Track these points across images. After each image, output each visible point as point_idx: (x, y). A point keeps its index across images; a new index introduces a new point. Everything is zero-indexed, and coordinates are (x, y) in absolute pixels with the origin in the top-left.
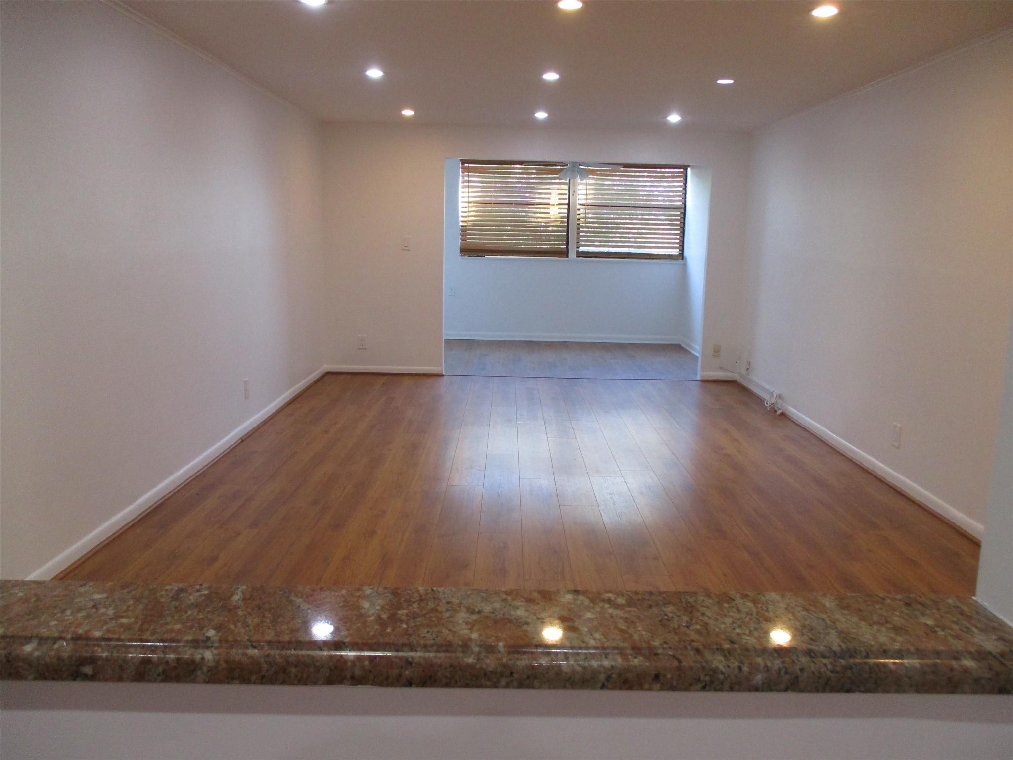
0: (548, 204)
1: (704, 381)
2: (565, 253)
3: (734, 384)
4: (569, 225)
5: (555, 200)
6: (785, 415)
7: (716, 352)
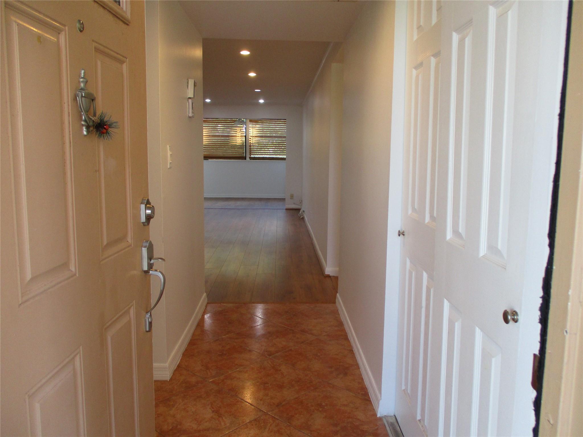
0: (236, 136)
1: (286, 209)
2: (245, 158)
3: (299, 210)
4: (246, 145)
5: (239, 134)
6: (303, 218)
7: (292, 197)
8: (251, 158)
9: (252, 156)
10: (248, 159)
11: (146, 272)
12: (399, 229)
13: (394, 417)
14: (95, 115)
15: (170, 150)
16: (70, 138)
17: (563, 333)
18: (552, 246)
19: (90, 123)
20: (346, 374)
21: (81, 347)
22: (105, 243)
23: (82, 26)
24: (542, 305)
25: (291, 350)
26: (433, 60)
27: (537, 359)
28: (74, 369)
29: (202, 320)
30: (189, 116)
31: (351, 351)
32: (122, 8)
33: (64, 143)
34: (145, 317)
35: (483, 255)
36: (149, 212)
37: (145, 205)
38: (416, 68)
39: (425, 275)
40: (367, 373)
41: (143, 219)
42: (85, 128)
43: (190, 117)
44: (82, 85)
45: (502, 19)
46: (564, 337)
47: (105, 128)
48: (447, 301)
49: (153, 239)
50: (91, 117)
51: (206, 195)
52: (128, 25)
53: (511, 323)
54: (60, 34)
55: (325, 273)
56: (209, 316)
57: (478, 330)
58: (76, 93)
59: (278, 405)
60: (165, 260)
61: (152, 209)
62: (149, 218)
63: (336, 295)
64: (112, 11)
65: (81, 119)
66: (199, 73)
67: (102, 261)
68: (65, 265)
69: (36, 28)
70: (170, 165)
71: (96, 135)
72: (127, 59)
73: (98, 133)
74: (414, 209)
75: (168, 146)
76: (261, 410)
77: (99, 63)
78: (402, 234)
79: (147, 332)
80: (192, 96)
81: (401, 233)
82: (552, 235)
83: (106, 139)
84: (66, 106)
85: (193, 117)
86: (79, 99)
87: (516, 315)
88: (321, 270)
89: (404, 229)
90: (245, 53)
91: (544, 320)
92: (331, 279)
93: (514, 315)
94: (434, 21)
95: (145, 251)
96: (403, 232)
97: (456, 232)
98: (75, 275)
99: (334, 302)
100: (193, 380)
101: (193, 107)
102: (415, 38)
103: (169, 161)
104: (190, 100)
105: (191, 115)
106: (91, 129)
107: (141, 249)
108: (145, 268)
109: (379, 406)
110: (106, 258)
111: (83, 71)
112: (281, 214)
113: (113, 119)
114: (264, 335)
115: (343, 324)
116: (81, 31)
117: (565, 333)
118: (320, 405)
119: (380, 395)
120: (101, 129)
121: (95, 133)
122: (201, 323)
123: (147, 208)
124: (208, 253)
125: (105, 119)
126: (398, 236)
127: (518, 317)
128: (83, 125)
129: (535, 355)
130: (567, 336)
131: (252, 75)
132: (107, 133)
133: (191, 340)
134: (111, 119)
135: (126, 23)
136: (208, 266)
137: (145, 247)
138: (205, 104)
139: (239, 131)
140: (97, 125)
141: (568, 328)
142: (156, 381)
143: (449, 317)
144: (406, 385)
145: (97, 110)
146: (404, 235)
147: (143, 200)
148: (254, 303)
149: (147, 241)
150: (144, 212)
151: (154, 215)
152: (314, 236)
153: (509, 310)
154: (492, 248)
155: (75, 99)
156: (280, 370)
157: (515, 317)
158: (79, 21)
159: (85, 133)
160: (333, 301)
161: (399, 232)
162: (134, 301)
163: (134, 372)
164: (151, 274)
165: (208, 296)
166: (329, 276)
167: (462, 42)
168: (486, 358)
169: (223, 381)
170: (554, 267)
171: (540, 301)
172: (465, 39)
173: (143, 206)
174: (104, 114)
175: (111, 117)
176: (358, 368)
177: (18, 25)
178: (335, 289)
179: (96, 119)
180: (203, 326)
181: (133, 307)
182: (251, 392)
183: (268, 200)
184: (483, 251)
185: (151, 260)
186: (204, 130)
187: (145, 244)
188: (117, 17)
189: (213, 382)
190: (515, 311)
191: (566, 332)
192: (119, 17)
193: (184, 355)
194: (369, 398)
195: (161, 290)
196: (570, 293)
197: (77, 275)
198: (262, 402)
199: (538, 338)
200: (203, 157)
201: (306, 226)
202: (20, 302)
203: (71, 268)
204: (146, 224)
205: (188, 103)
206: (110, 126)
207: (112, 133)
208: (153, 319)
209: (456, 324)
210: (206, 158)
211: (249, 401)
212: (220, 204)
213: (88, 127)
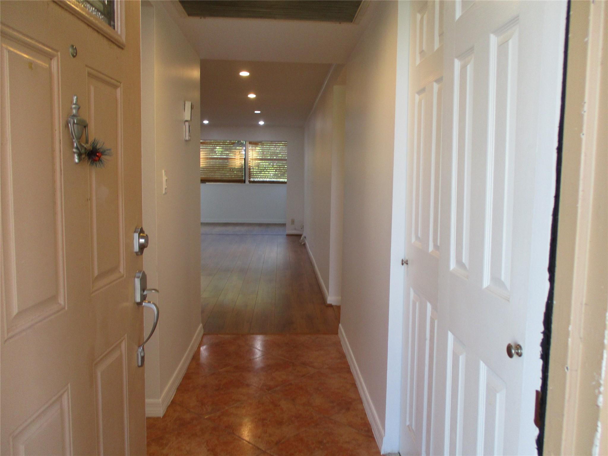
0: (235, 159)
1: (288, 235)
2: (244, 182)
3: (300, 236)
4: (245, 169)
5: (238, 157)
6: (305, 244)
7: (293, 222)
8: (250, 182)
9: (252, 179)
10: (247, 182)
11: (139, 304)
12: (403, 258)
13: (398, 454)
14: (87, 142)
15: (166, 175)
16: (61, 166)
17: (564, 370)
18: (552, 280)
19: (82, 150)
20: (348, 409)
21: (69, 385)
22: (96, 273)
23: (75, 51)
24: (543, 340)
25: (291, 384)
26: (436, 86)
27: (540, 396)
28: (61, 408)
29: (198, 352)
30: (186, 139)
31: (354, 385)
32: (117, 32)
33: (54, 171)
34: (137, 351)
35: (487, 286)
36: (142, 241)
37: (138, 234)
38: (419, 93)
39: (429, 306)
40: (370, 409)
41: (136, 248)
42: (77, 156)
43: (186, 141)
44: (74, 111)
45: (503, 47)
46: (566, 373)
47: (97, 156)
48: (451, 334)
49: (146, 269)
50: (83, 144)
51: (203, 220)
52: (122, 49)
53: (515, 356)
54: (52, 60)
55: (327, 302)
56: (205, 349)
57: (482, 364)
58: (68, 119)
59: (277, 443)
60: (159, 291)
61: (146, 238)
62: (142, 247)
63: (338, 326)
64: (105, 35)
65: (73, 146)
66: (196, 95)
67: (93, 293)
68: (54, 298)
69: (27, 54)
70: (165, 190)
71: (88, 163)
72: (122, 84)
73: (90, 161)
74: (417, 237)
75: (163, 171)
76: (258, 449)
77: (92, 88)
78: (406, 263)
79: (139, 366)
80: (189, 119)
81: (404, 262)
82: (552, 269)
83: (99, 167)
84: (57, 133)
85: (189, 140)
86: (71, 126)
87: (519, 348)
88: (323, 299)
89: (407, 258)
90: (244, 74)
91: (545, 356)
92: (333, 309)
93: (518, 349)
94: (437, 46)
95: (137, 282)
96: (406, 262)
97: (459, 262)
98: (64, 308)
99: (337, 334)
100: (188, 416)
101: (189, 131)
102: (418, 62)
103: (164, 186)
104: (187, 124)
105: (187, 138)
106: (83, 156)
107: (134, 279)
108: (138, 299)
109: (382, 442)
110: (96, 291)
111: (75, 97)
112: (282, 240)
113: (107, 146)
114: (263, 369)
115: (346, 357)
116: (74, 56)
117: (566, 370)
118: (321, 442)
119: (383, 431)
120: (93, 156)
121: (87, 160)
122: (196, 356)
123: (140, 238)
124: (204, 282)
125: (98, 147)
126: (401, 265)
127: (522, 351)
128: (74, 153)
129: (537, 392)
130: (568, 373)
131: (252, 96)
132: (100, 160)
133: (186, 374)
134: (104, 146)
135: (120, 46)
136: (205, 295)
137: (138, 277)
138: (203, 125)
139: (239, 153)
140: (89, 153)
141: (569, 364)
142: (148, 418)
143: (453, 350)
144: (411, 419)
145: (89, 137)
146: (407, 264)
147: (136, 228)
148: (253, 334)
149: (140, 272)
150: (137, 241)
151: (148, 245)
152: (315, 264)
153: (513, 344)
154: (496, 279)
155: (67, 126)
156: (279, 406)
157: (519, 351)
158: (73, 46)
159: (77, 161)
160: (335, 331)
161: (402, 261)
162: (126, 334)
163: (125, 410)
164: (143, 306)
165: (204, 327)
166: (331, 306)
167: (463, 69)
168: (491, 392)
169: (219, 417)
170: (555, 302)
171: (541, 336)
172: (466, 66)
173: (136, 235)
174: (96, 141)
175: (104, 144)
176: (361, 402)
177: (9, 51)
178: (338, 320)
179: (88, 146)
180: (199, 359)
181: (124, 341)
182: (249, 429)
183: (268, 225)
184: (486, 282)
185: (144, 292)
186: (201, 152)
187: (138, 275)
188: (111, 41)
189: (209, 419)
190: (519, 345)
191: (567, 368)
192: (114, 41)
193: (178, 389)
194: (373, 434)
195: (154, 323)
196: (570, 328)
197: (66, 308)
198: (260, 440)
199: (540, 374)
200: (200, 180)
201: (307, 253)
202: (6, 338)
203: (59, 301)
204: (139, 253)
205: (184, 127)
206: (103, 153)
207: (105, 160)
208: (146, 354)
209: (461, 357)
210: (203, 181)
211: (247, 439)
212: (218, 229)
213: (80, 155)
